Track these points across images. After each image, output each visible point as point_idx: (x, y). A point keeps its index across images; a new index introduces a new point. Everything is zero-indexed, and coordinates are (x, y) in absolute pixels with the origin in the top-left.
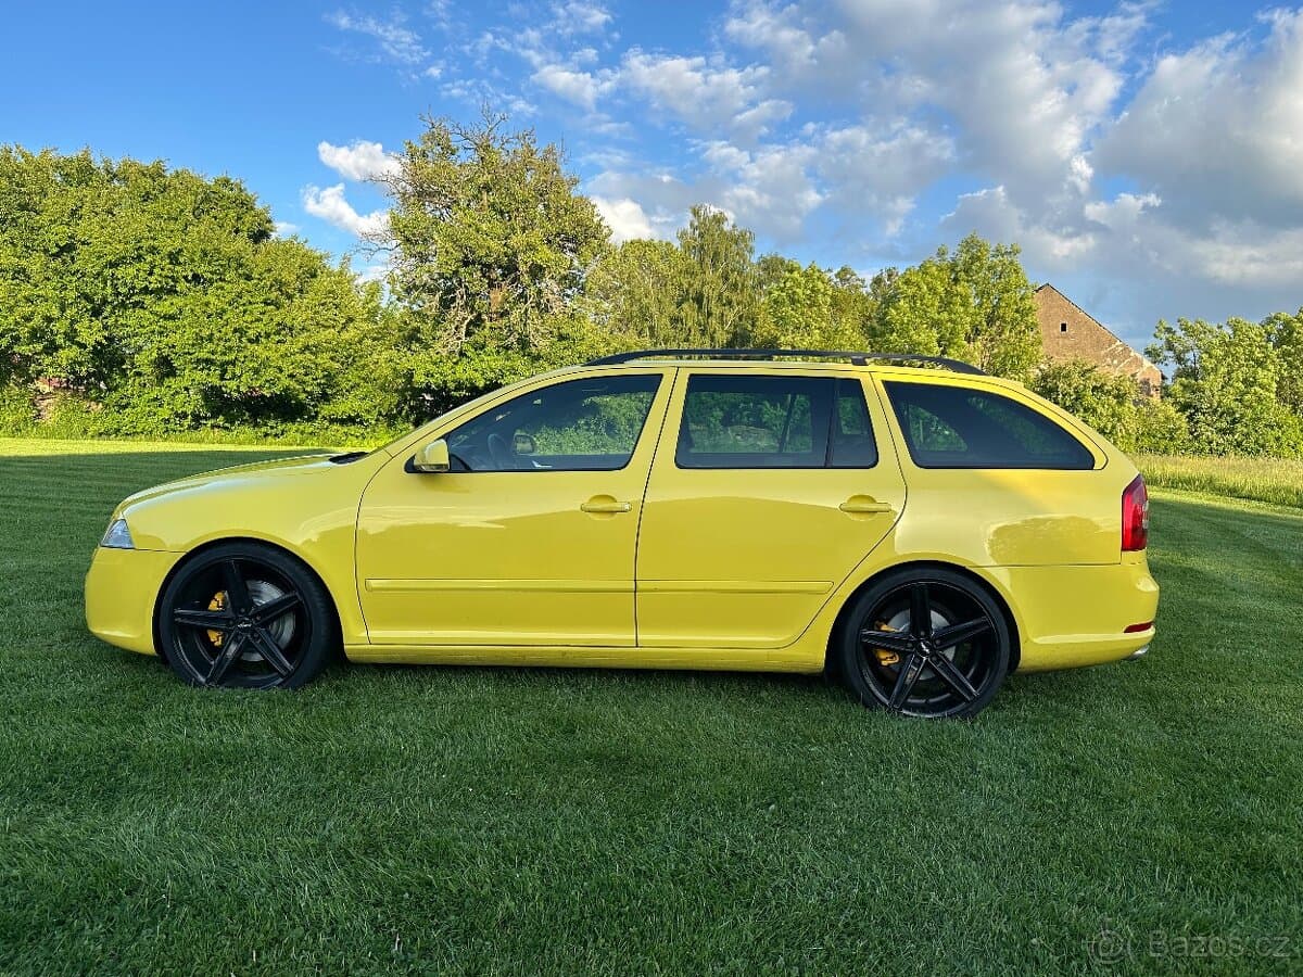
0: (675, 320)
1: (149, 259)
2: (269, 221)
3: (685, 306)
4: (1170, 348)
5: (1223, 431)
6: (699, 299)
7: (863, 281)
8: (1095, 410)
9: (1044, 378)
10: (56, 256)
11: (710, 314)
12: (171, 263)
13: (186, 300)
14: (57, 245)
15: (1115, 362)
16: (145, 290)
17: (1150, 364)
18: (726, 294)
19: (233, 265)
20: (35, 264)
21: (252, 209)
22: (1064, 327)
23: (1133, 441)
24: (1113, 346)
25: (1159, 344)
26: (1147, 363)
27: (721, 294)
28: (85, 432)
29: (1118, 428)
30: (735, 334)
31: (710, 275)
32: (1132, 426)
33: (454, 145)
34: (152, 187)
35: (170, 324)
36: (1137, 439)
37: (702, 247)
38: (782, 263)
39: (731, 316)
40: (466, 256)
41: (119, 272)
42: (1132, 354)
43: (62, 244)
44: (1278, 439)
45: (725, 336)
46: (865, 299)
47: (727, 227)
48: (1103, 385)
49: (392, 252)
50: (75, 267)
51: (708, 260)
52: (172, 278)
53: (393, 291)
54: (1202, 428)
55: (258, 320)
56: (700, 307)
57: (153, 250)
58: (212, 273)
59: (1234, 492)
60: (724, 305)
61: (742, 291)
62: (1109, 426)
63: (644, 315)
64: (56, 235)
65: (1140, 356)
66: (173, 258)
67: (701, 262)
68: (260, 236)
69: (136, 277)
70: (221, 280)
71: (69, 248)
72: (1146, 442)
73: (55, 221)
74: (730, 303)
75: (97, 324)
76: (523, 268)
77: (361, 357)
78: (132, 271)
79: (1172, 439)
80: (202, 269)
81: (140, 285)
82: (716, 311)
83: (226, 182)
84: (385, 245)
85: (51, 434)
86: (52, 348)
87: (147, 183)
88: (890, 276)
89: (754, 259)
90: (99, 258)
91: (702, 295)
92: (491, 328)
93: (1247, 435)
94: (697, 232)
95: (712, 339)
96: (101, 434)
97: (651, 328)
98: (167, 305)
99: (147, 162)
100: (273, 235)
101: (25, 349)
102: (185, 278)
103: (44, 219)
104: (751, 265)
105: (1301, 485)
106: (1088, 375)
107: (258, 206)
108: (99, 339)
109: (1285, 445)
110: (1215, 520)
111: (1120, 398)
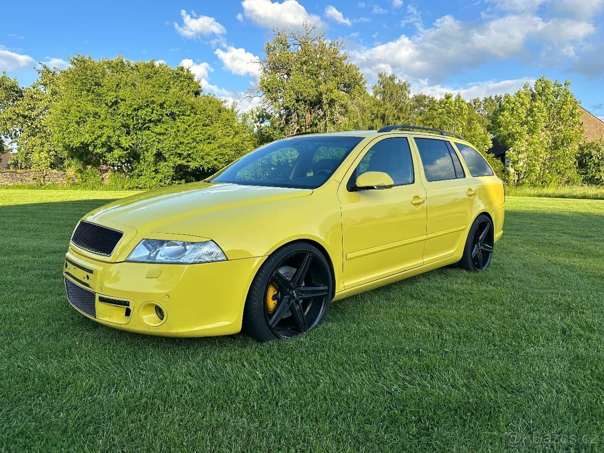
1: (152, 106)
2: (200, 87)
3: (376, 121)
6: (383, 117)
9: (581, 149)
10: (111, 107)
11: (389, 124)
12: (160, 108)
13: (168, 125)
14: (111, 102)
16: (150, 121)
18: (397, 114)
19: (190, 108)
20: (103, 110)
21: (193, 81)
27: (394, 114)
28: (123, 187)
31: (388, 105)
33: (289, 43)
34: (150, 73)
35: (161, 137)
37: (384, 92)
38: (425, 97)
40: (298, 97)
41: (139, 113)
43: (113, 101)
47: (396, 82)
49: (261, 98)
50: (119, 112)
51: (387, 98)
52: (161, 115)
53: (252, 118)
55: (201, 134)
56: (384, 121)
57: (153, 102)
58: (179, 112)
60: (396, 119)
61: (405, 112)
64: (110, 97)
66: (161, 105)
67: (384, 99)
68: (197, 93)
69: (146, 115)
70: (183, 115)
71: (116, 103)
73: (110, 90)
74: (399, 118)
75: (129, 137)
76: (325, 101)
77: (242, 150)
78: (144, 112)
80: (175, 110)
81: (147, 118)
82: (392, 123)
83: (182, 68)
84: (258, 94)
85: (109, 188)
86: (110, 150)
87: (148, 70)
88: (475, 103)
89: (411, 96)
90: (130, 107)
91: (385, 115)
94: (382, 85)
96: (130, 188)
98: (158, 129)
99: (148, 61)
100: (202, 94)
101: (98, 151)
102: (167, 115)
103: (104, 90)
104: (409, 99)
107: (196, 80)
108: (131, 145)
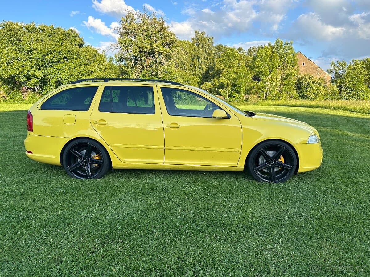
0: (191, 64)
1: (53, 53)
2: (83, 41)
3: (194, 60)
4: (334, 69)
5: (348, 93)
6: (198, 58)
7: (246, 51)
8: (313, 88)
9: (299, 79)
10: (27, 53)
11: (201, 63)
13: (63, 65)
14: (28, 50)
15: (318, 74)
16: (53, 62)
17: (328, 74)
18: (206, 56)
19: (76, 55)
20: (22, 56)
21: (78, 38)
22: (304, 64)
23: (323, 96)
24: (318, 69)
25: (331, 68)
26: (327, 74)
27: (205, 56)
29: (319, 92)
30: (209, 68)
31: (201, 51)
32: (323, 92)
33: (135, 18)
34: (51, 33)
35: (60, 71)
36: (324, 96)
37: (198, 42)
38: (222, 46)
39: (208, 63)
40: (140, 50)
41: (46, 57)
42: (323, 71)
44: (363, 95)
45: (206, 69)
46: (246, 57)
47: (205, 36)
48: (315, 81)
49: (119, 49)
50: (33, 56)
51: (200, 46)
52: (59, 58)
53: (116, 59)
54: (343, 92)
55: (83, 69)
56: (199, 60)
57: (54, 51)
58: (70, 57)
59: (351, 110)
61: (211, 55)
62: (317, 92)
63: (182, 63)
64: (27, 48)
65: (325, 72)
66: (59, 53)
67: (198, 47)
68: (81, 45)
70: (73, 59)
71: (31, 51)
72: (326, 97)
73: (26, 43)
74: (207, 59)
75: (40, 72)
76: (156, 53)
78: (49, 57)
79: (334, 96)
80: (68, 56)
81: (51, 61)
82: (203, 61)
83: (71, 30)
84: (117, 47)
85: (28, 102)
86: (29, 79)
87: (50, 31)
88: (253, 49)
89: (214, 45)
90: (40, 54)
92: (147, 70)
93: (355, 94)
94: (197, 38)
95: (202, 70)
97: (184, 67)
98: (58, 66)
99: (49, 26)
100: (84, 45)
101: (22, 80)
102: (63, 58)
103: (23, 42)
104: (213, 47)
105: (369, 108)
106: (311, 78)
107: (80, 37)
108: (41, 76)
109: (365, 96)
110: (346, 118)
111: (320, 84)
